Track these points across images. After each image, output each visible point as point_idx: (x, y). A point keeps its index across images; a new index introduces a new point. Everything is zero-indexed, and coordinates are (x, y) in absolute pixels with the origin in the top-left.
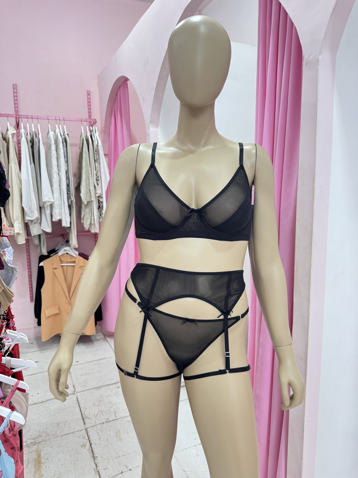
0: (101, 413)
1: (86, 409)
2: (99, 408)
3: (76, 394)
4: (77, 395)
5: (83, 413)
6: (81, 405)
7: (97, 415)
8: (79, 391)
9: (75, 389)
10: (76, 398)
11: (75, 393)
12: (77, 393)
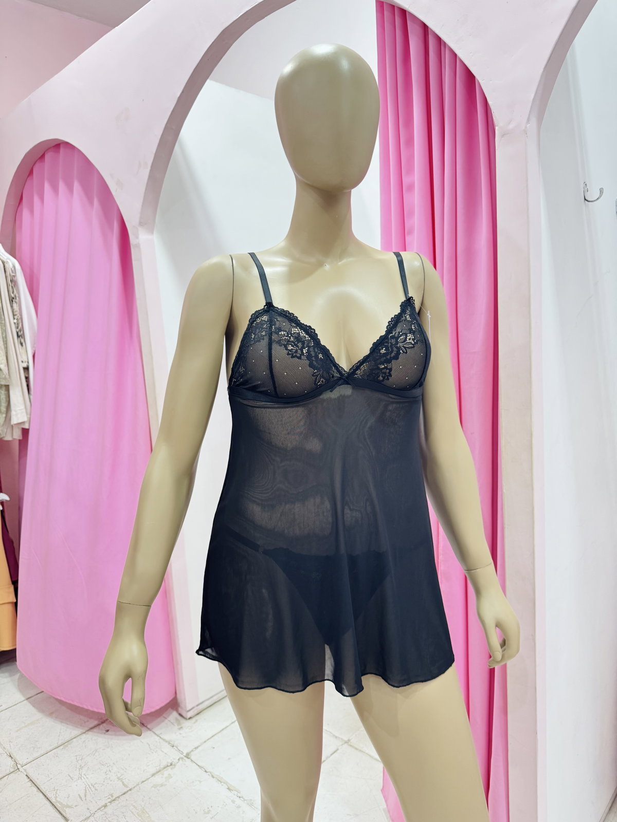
0: (93, 789)
1: (58, 792)
2: (84, 780)
3: (21, 769)
4: (25, 770)
5: (53, 800)
6: (42, 788)
7: (85, 796)
8: (25, 762)
9: (15, 761)
10: (26, 777)
11: (18, 769)
12: (22, 767)
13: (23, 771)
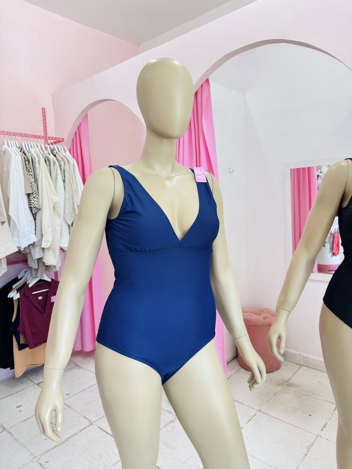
8: (94, 421)
9: (89, 420)
10: (98, 427)
11: (92, 424)
12: (94, 423)
13: (95, 425)
